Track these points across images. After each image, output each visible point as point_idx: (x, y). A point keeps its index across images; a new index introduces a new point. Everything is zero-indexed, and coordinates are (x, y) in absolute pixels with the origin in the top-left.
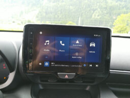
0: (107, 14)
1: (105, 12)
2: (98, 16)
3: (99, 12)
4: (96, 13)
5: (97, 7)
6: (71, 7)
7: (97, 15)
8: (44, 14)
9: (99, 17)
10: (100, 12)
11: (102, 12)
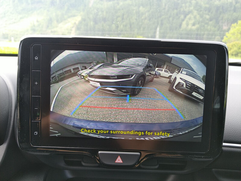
0: (211, 20)
1: (208, 17)
2: (194, 25)
3: (195, 17)
4: (190, 19)
5: (192, 8)
6: (142, 9)
7: (191, 22)
8: (92, 23)
9: (194, 28)
10: (198, 17)
11: (201, 16)
